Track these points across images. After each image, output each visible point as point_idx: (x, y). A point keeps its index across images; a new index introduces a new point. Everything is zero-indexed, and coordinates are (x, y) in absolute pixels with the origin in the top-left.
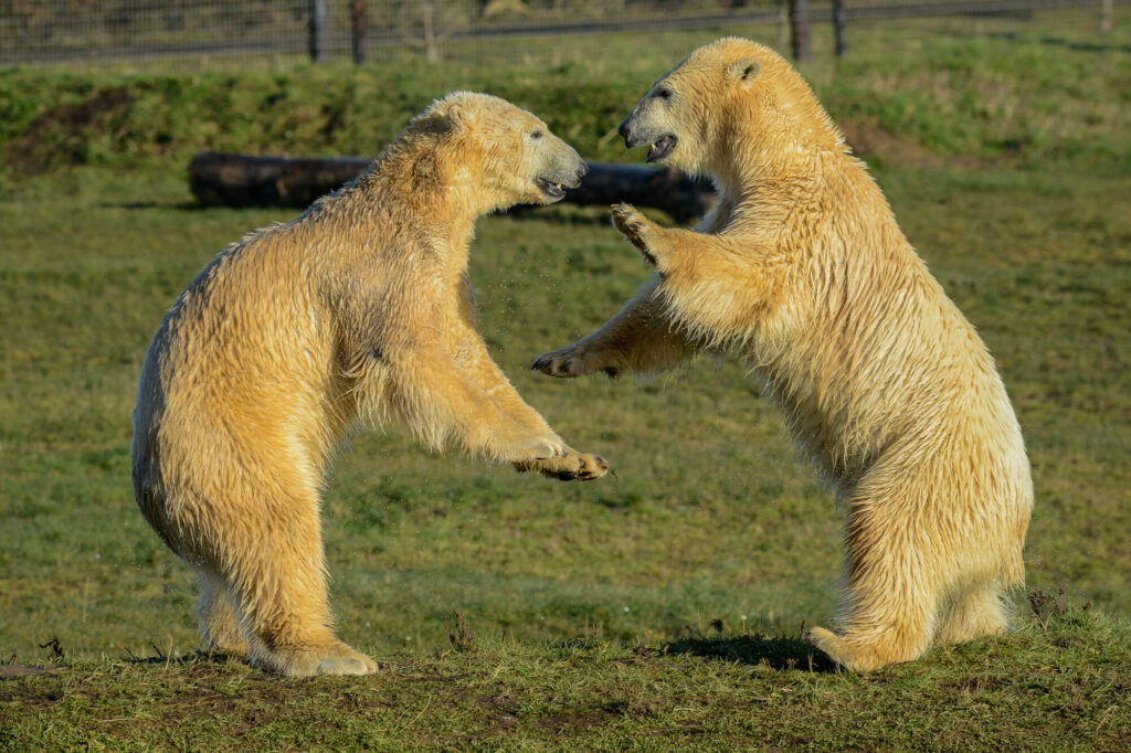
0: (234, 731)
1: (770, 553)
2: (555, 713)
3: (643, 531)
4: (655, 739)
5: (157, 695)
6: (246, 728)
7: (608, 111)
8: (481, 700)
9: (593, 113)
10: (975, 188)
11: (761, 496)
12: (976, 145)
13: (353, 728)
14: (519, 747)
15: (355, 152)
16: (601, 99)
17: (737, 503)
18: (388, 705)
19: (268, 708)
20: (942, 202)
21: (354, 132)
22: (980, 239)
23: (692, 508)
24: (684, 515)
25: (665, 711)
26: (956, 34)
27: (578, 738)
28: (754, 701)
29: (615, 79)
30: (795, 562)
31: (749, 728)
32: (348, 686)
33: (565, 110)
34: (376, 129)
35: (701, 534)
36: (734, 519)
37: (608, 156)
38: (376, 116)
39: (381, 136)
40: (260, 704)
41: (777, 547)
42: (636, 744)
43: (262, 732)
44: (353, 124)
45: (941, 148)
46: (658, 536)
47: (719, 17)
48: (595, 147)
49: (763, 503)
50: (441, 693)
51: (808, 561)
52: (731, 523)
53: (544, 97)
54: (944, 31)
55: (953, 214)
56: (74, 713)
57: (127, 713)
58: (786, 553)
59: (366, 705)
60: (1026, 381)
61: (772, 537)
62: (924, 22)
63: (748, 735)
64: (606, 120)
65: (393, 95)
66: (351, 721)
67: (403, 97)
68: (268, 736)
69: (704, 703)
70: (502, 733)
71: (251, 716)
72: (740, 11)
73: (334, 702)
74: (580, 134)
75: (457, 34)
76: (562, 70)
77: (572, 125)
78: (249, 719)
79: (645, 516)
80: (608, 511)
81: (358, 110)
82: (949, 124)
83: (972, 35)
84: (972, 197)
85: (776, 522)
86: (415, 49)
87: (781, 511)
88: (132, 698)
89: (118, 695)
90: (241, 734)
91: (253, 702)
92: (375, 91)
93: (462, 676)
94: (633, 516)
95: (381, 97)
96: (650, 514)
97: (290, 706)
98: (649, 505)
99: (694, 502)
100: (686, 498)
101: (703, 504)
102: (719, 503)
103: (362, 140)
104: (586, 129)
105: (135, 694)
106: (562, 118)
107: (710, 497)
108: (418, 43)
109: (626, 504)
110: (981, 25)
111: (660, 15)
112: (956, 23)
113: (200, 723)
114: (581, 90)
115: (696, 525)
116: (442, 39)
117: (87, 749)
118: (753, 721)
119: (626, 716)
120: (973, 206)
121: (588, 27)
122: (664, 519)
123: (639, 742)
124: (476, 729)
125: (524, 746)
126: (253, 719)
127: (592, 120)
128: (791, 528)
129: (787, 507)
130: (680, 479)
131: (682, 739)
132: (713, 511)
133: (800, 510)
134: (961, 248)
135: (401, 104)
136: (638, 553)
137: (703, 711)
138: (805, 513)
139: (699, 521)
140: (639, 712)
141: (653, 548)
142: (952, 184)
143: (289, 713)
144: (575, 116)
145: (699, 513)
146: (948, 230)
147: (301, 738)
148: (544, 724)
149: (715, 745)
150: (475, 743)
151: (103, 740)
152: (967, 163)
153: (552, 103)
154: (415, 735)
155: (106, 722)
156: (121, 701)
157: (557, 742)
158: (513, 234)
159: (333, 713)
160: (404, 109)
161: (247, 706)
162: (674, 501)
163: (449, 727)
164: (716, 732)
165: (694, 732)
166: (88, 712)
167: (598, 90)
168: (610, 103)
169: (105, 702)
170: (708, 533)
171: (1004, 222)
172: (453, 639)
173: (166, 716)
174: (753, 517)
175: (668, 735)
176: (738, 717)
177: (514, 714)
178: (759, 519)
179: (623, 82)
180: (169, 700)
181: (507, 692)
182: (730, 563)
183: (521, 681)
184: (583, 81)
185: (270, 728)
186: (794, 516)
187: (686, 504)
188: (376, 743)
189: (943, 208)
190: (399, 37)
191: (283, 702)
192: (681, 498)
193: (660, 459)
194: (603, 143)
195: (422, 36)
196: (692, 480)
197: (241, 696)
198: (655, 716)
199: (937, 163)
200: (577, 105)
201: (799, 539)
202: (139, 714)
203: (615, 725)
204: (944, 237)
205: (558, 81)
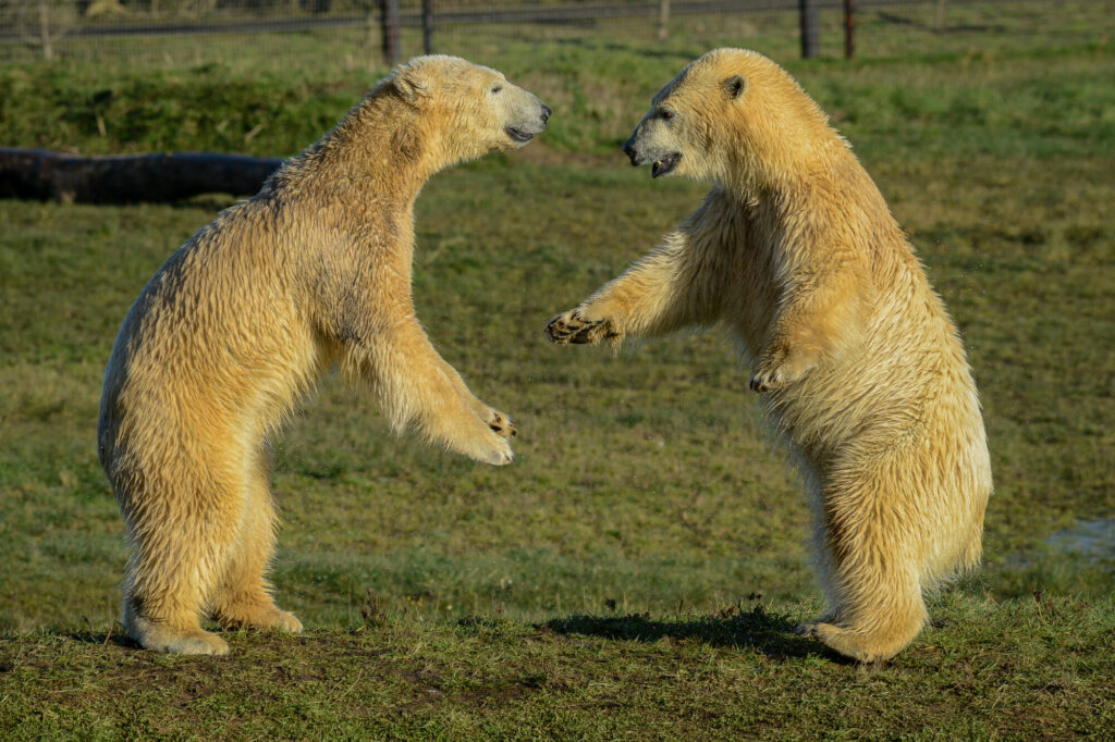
0: (178, 702)
1: (474, 522)
2: (477, 687)
3: (351, 500)
4: (575, 713)
5: (101, 667)
6: (189, 699)
7: (253, 108)
8: (405, 674)
9: (239, 110)
10: (596, 183)
11: (454, 469)
12: (591, 143)
13: (289, 700)
14: (449, 719)
15: (14, 143)
16: (246, 98)
17: (434, 476)
18: (319, 678)
19: (207, 681)
20: (568, 196)
21: (12, 125)
22: (610, 231)
23: (393, 480)
24: (387, 486)
25: (580, 686)
26: (527, 40)
27: (502, 712)
28: (663, 677)
29: (257, 78)
30: (499, 532)
31: (662, 702)
32: (279, 660)
33: (213, 107)
34: (33, 121)
35: (404, 504)
36: (433, 490)
37: (254, 149)
38: (33, 109)
39: (38, 128)
40: (199, 676)
41: (478, 517)
42: (558, 718)
43: (204, 703)
44: (11, 116)
45: (560, 145)
46: (368, 506)
47: (308, 21)
48: (242, 141)
49: (458, 476)
50: (367, 667)
51: (510, 530)
52: (431, 494)
53: (192, 95)
54: (516, 37)
55: (580, 207)
56: (26, 684)
57: (75, 684)
58: (487, 522)
59: (299, 678)
60: (675, 363)
61: (474, 508)
62: (498, 28)
63: (661, 710)
64: (251, 117)
65: (48, 90)
66: (286, 693)
67: (57, 92)
68: (211, 707)
69: (617, 679)
70: (430, 706)
71: (192, 688)
72: (324, 16)
73: (268, 675)
74: (227, 128)
75: (71, 33)
76: (205, 70)
77: (220, 121)
78: (191, 691)
79: (351, 488)
80: (316, 482)
81: (15, 104)
82: (566, 123)
83: (542, 41)
84: (595, 191)
85: (473, 493)
86: (32, 47)
87: (476, 483)
88: (77, 670)
89: (63, 667)
90: (185, 705)
91: (193, 675)
92: (30, 86)
93: (384, 651)
94: (341, 487)
95: (36, 92)
96: (355, 485)
97: (227, 679)
98: (353, 477)
99: (394, 474)
100: (387, 470)
101: (401, 475)
102: (417, 475)
103: (20, 132)
104: (232, 123)
105: (79, 667)
106: (210, 115)
107: (408, 470)
108: (34, 41)
109: (332, 476)
110: (549, 32)
111: (249, 17)
112: (527, 29)
113: (145, 694)
114: (227, 88)
115: (399, 495)
116: (57, 37)
117: (41, 719)
118: (665, 696)
119: (544, 690)
120: (596, 199)
121: (187, 28)
122: (369, 490)
123: (560, 715)
124: (405, 701)
125: (453, 718)
126: (194, 691)
127: (238, 116)
128: (488, 500)
129: (481, 479)
130: (377, 453)
131: (600, 713)
132: (413, 483)
133: (493, 483)
134: (594, 238)
135: (56, 99)
136: (352, 521)
137: (618, 686)
138: (499, 485)
139: (402, 492)
140: (556, 687)
141: (365, 516)
142: (574, 179)
143: (228, 685)
144: (222, 112)
145: (401, 485)
146: (578, 221)
147: (242, 709)
148: (467, 698)
149: (631, 718)
150: (405, 714)
151: (56, 710)
152: (584, 161)
153: (199, 100)
154: (348, 707)
155: (56, 693)
156: (67, 672)
157: (482, 715)
158: (174, 221)
159: (266, 684)
160: (59, 104)
161: (188, 678)
162: (375, 473)
163: (379, 699)
164: (632, 706)
165: (610, 706)
166: (38, 683)
167: (242, 88)
168: (255, 101)
169: (53, 673)
170: (411, 503)
171: (629, 214)
172: (365, 615)
173: (112, 687)
174: (451, 489)
175: (585, 709)
176: (650, 692)
177: (437, 687)
178: (457, 490)
179: (265, 81)
180: (113, 672)
181: (429, 667)
182: (440, 531)
183: (440, 656)
184: (227, 81)
185: (212, 699)
186: (490, 488)
187: (385, 476)
188: (313, 714)
189: (571, 201)
190: (17, 36)
191: (219, 674)
192: (382, 471)
193: (354, 433)
194: (249, 137)
195: (39, 35)
196: (389, 453)
197: (180, 669)
198: (572, 691)
199: (558, 160)
200: (224, 102)
201: (498, 509)
202: (87, 685)
203: (535, 699)
204: (576, 228)
205: (203, 79)
